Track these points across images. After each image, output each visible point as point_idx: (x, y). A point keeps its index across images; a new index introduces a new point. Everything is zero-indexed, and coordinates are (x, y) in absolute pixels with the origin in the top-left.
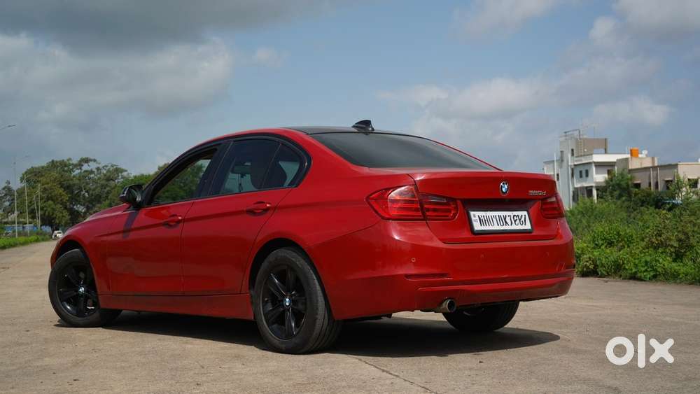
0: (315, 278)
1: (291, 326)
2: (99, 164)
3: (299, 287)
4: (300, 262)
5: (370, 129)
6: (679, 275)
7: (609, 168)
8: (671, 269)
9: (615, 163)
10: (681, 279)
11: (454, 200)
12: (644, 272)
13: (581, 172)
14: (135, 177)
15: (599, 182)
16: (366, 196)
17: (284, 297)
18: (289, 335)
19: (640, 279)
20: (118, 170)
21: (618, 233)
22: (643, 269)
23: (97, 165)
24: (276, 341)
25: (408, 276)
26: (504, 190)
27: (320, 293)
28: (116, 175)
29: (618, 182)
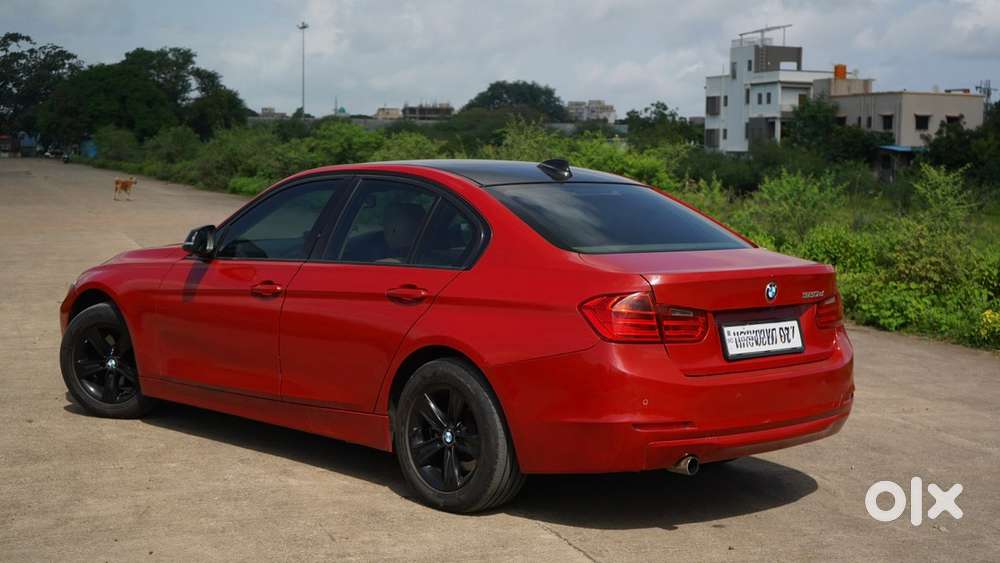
0: (495, 411)
1: (454, 473)
2: (35, 44)
3: (467, 418)
4: (473, 385)
5: (566, 174)
6: (940, 328)
7: (803, 93)
8: (929, 317)
9: (810, 84)
10: (942, 332)
11: (704, 313)
12: (889, 317)
13: (760, 96)
14: (91, 67)
15: (787, 113)
16: (580, 302)
17: (443, 430)
18: (450, 485)
19: (884, 328)
20: (64, 55)
21: (846, 244)
22: (888, 313)
23: (31, 46)
24: (429, 491)
25: (636, 425)
26: (770, 295)
27: (501, 434)
28: (61, 62)
29: (813, 113)
